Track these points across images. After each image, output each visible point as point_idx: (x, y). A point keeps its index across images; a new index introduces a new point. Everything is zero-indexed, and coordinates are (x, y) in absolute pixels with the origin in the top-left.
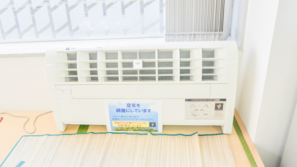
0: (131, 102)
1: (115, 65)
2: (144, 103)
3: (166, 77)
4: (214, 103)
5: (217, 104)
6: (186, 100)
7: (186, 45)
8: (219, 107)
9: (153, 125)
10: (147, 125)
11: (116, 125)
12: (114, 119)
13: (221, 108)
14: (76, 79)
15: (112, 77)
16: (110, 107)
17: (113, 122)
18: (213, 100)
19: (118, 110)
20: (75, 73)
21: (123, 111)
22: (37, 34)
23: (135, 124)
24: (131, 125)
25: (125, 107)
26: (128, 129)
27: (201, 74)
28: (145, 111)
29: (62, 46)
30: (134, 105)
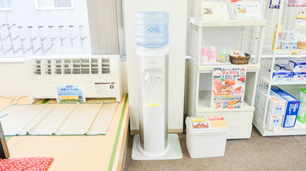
0: (68, 85)
1: (60, 66)
2: (75, 85)
3: (86, 72)
4: (109, 85)
5: (110, 86)
6: (96, 83)
7: (95, 57)
8: (112, 87)
9: (80, 97)
10: (77, 98)
11: (61, 98)
12: (60, 94)
13: (113, 87)
14: (40, 73)
15: (59, 72)
16: (57, 87)
17: (60, 96)
18: (108, 83)
19: (62, 90)
20: (40, 70)
21: (65, 90)
22: (24, 53)
23: (71, 97)
24: (69, 98)
25: (65, 88)
26: (68, 100)
27: (101, 71)
28: (75, 89)
29: (34, 57)
30: (70, 86)
